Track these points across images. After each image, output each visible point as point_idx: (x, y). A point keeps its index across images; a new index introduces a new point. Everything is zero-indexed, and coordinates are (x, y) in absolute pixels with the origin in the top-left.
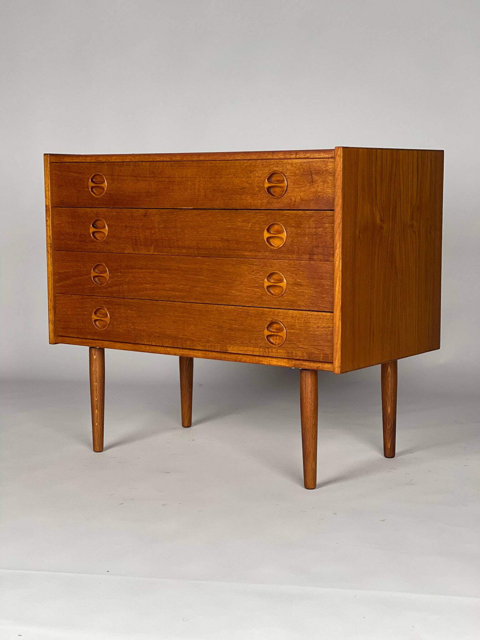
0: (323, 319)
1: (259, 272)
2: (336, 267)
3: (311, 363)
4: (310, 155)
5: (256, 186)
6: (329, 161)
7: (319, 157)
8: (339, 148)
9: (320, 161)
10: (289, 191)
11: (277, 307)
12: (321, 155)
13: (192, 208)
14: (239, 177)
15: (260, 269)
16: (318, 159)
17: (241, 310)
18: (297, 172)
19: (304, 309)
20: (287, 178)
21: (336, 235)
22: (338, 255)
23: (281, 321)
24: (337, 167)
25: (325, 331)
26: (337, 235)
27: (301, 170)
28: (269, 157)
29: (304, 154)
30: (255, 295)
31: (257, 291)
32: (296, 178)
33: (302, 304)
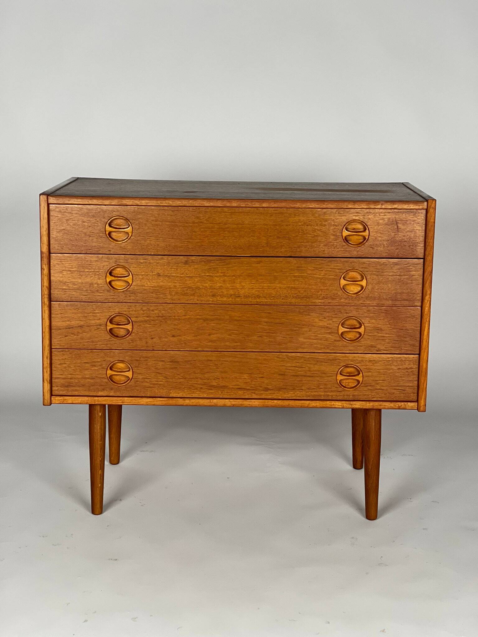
0: (405, 361)
1: (332, 319)
2: (426, 313)
3: (391, 403)
4: (398, 206)
5: (332, 234)
6: (417, 212)
7: (408, 208)
8: (433, 201)
9: (407, 212)
10: (370, 240)
11: (352, 352)
12: (410, 207)
13: (250, 255)
14: (310, 225)
15: (333, 316)
16: (405, 210)
17: (308, 357)
18: (381, 221)
19: (385, 352)
20: (369, 227)
21: (426, 282)
22: (428, 301)
23: (357, 365)
24: (431, 219)
25: (407, 372)
26: (428, 282)
27: (385, 219)
28: (350, 207)
29: (391, 205)
30: (326, 341)
31: (329, 337)
32: (380, 227)
33: (382, 348)
